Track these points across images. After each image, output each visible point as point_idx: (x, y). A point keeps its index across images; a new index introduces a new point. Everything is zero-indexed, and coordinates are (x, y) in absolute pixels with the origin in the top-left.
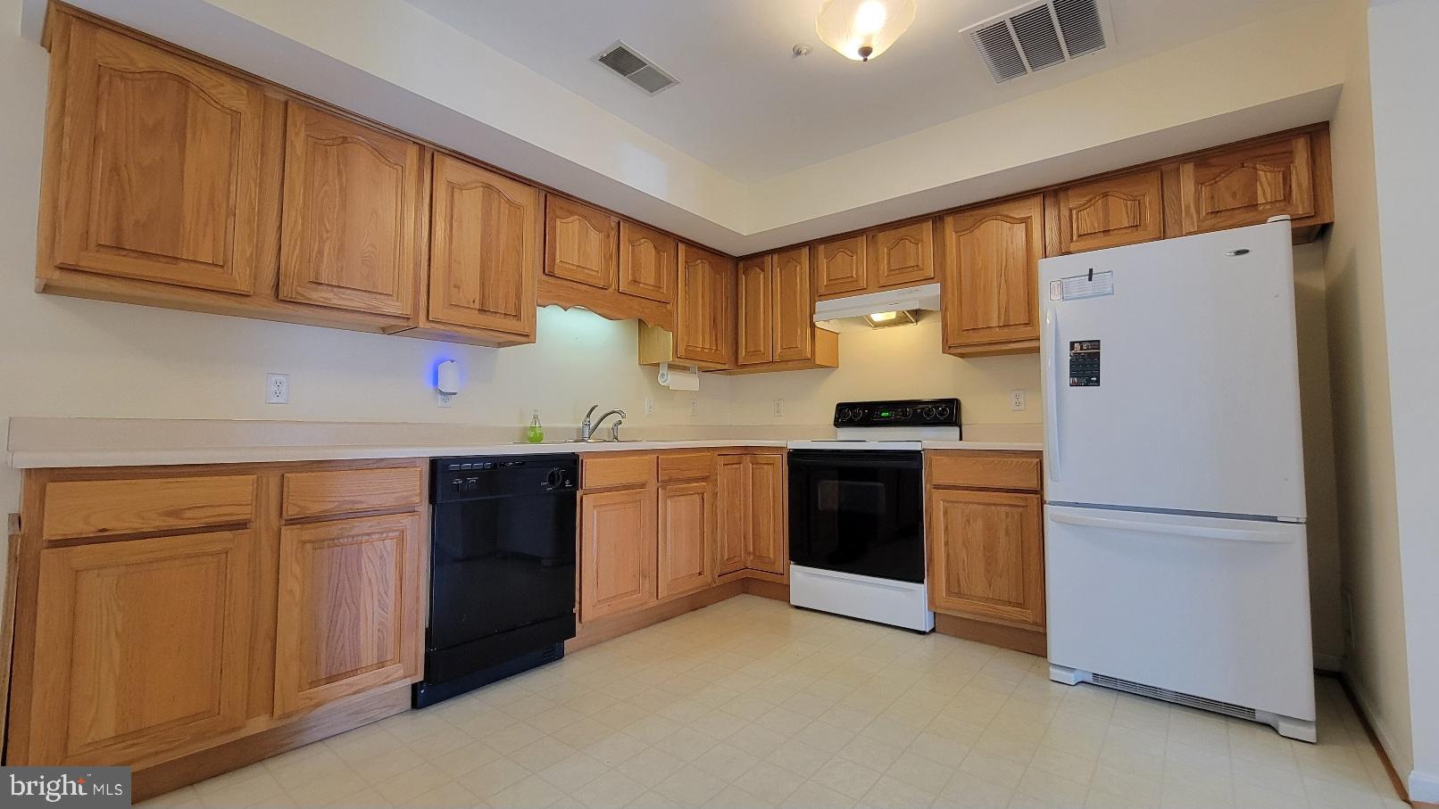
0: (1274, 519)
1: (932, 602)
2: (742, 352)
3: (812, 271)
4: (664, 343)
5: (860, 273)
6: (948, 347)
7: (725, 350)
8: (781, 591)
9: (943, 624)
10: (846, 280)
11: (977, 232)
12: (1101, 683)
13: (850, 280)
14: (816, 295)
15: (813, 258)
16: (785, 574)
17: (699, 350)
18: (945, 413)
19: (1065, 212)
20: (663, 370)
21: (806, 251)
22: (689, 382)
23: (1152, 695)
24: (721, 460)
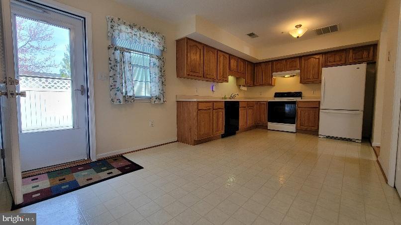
1: (296, 127)
3: (272, 66)
4: (243, 81)
5: (283, 67)
6: (301, 82)
7: (252, 82)
8: (266, 127)
9: (298, 131)
10: (280, 69)
11: (308, 61)
12: (327, 137)
14: (272, 72)
15: (272, 64)
16: (267, 124)
18: (298, 94)
19: (326, 57)
20: (242, 86)
21: (270, 63)
22: (245, 89)
23: (336, 138)
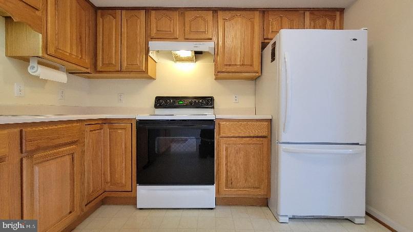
0: (357, 144)
1: (218, 192)
2: (100, 63)
3: (147, 25)
4: (34, 42)
5: (175, 29)
6: (217, 72)
7: (87, 61)
8: (132, 201)
9: (221, 201)
10: (167, 33)
13: (169, 32)
14: (149, 37)
15: (147, 17)
16: (133, 190)
17: (68, 54)
20: (33, 63)
21: (143, 12)
24: (88, 128)
